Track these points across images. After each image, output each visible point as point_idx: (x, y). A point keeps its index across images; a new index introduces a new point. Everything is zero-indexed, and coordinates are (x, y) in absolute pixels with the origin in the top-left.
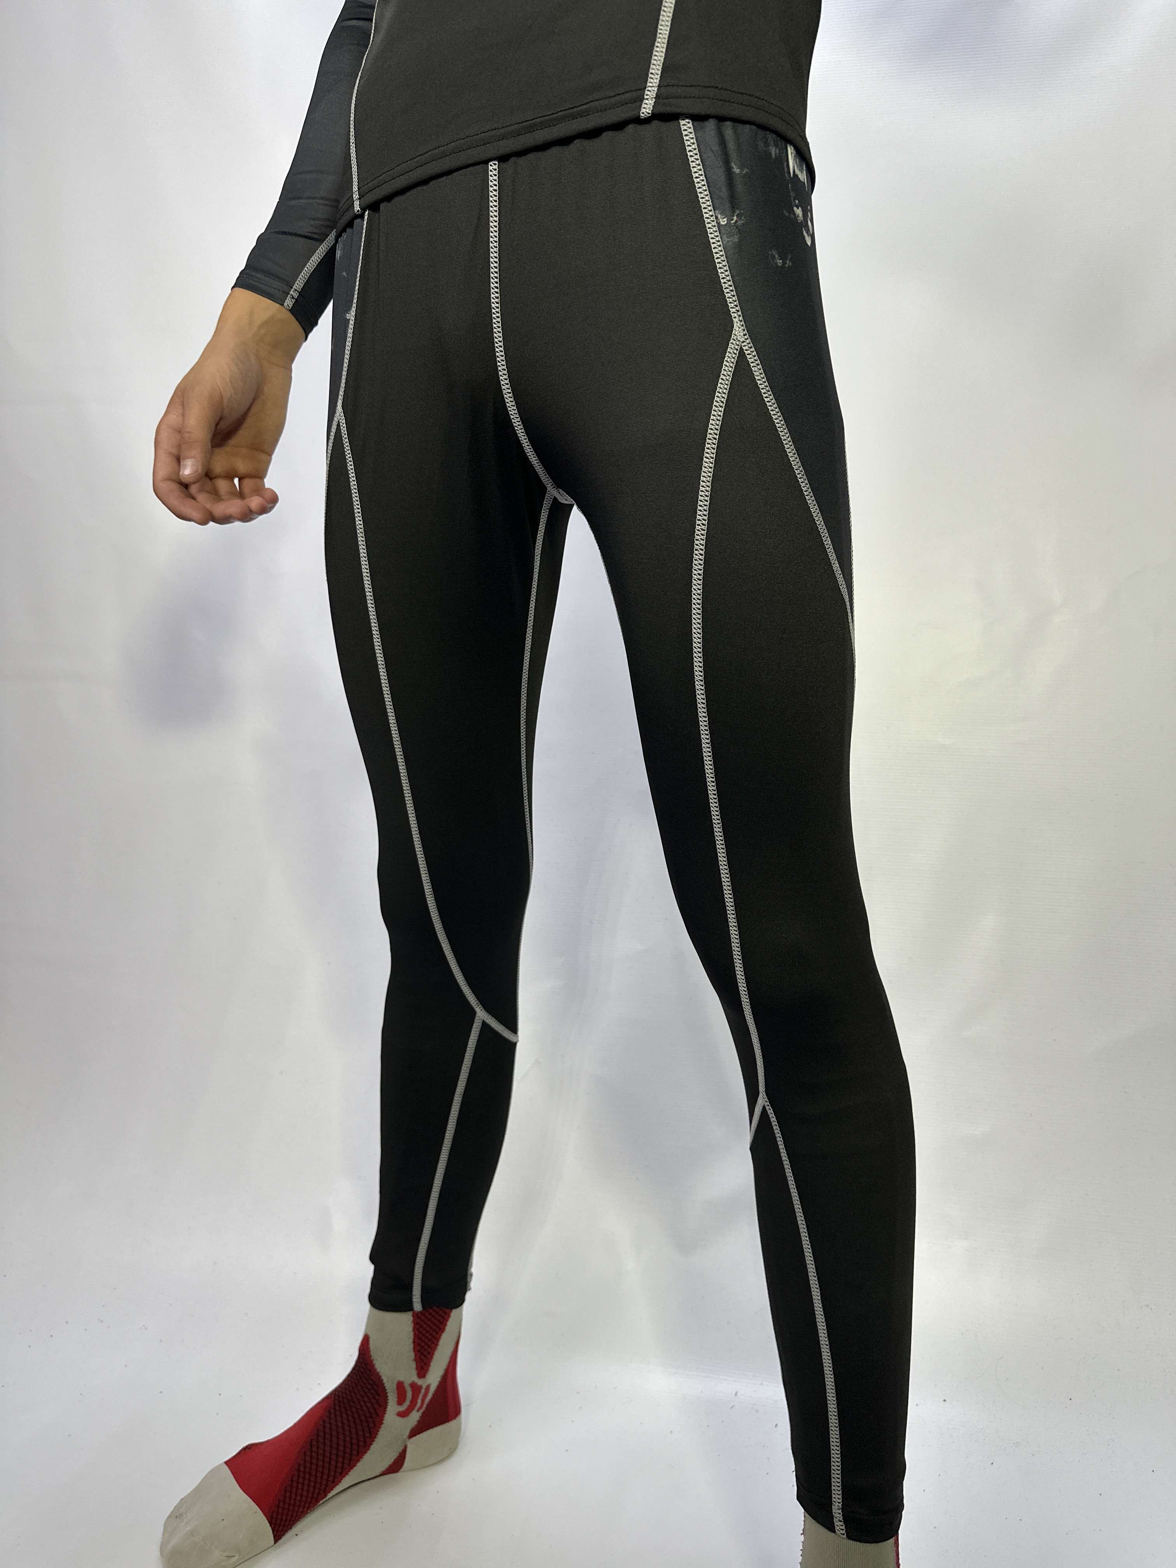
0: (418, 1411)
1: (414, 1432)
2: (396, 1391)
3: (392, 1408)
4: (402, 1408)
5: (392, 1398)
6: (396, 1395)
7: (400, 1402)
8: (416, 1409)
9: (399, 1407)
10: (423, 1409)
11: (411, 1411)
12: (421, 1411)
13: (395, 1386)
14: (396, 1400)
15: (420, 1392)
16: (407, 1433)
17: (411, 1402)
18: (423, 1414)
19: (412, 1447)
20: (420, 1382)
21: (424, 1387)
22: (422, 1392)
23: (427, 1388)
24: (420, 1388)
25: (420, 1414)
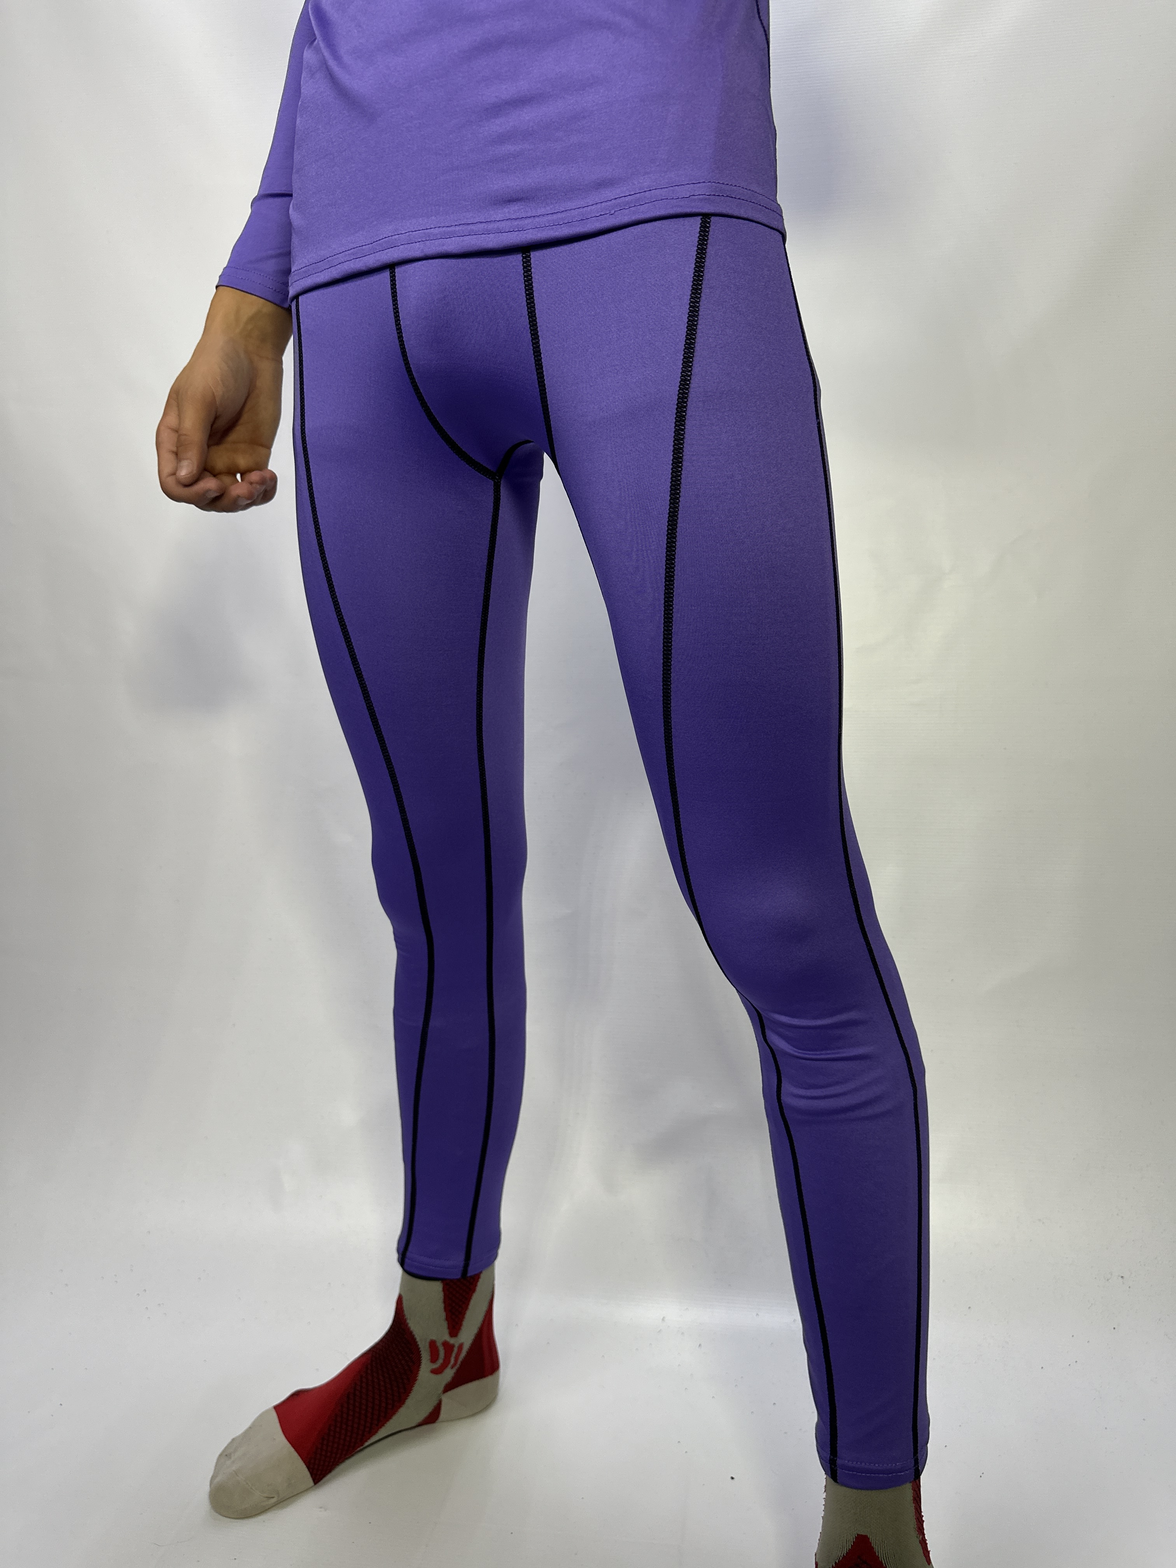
1: (449, 1387)
2: (429, 1350)
4: (435, 1366)
5: (425, 1356)
6: (429, 1354)
7: (434, 1359)
8: (450, 1366)
9: (432, 1364)
11: (444, 1369)
12: (455, 1368)
13: (427, 1344)
14: (429, 1358)
15: (452, 1350)
17: (444, 1360)
18: (458, 1369)
19: (448, 1400)
20: (452, 1341)
21: (457, 1345)
22: (456, 1350)
23: (461, 1347)
24: (453, 1346)
25: (454, 1370)
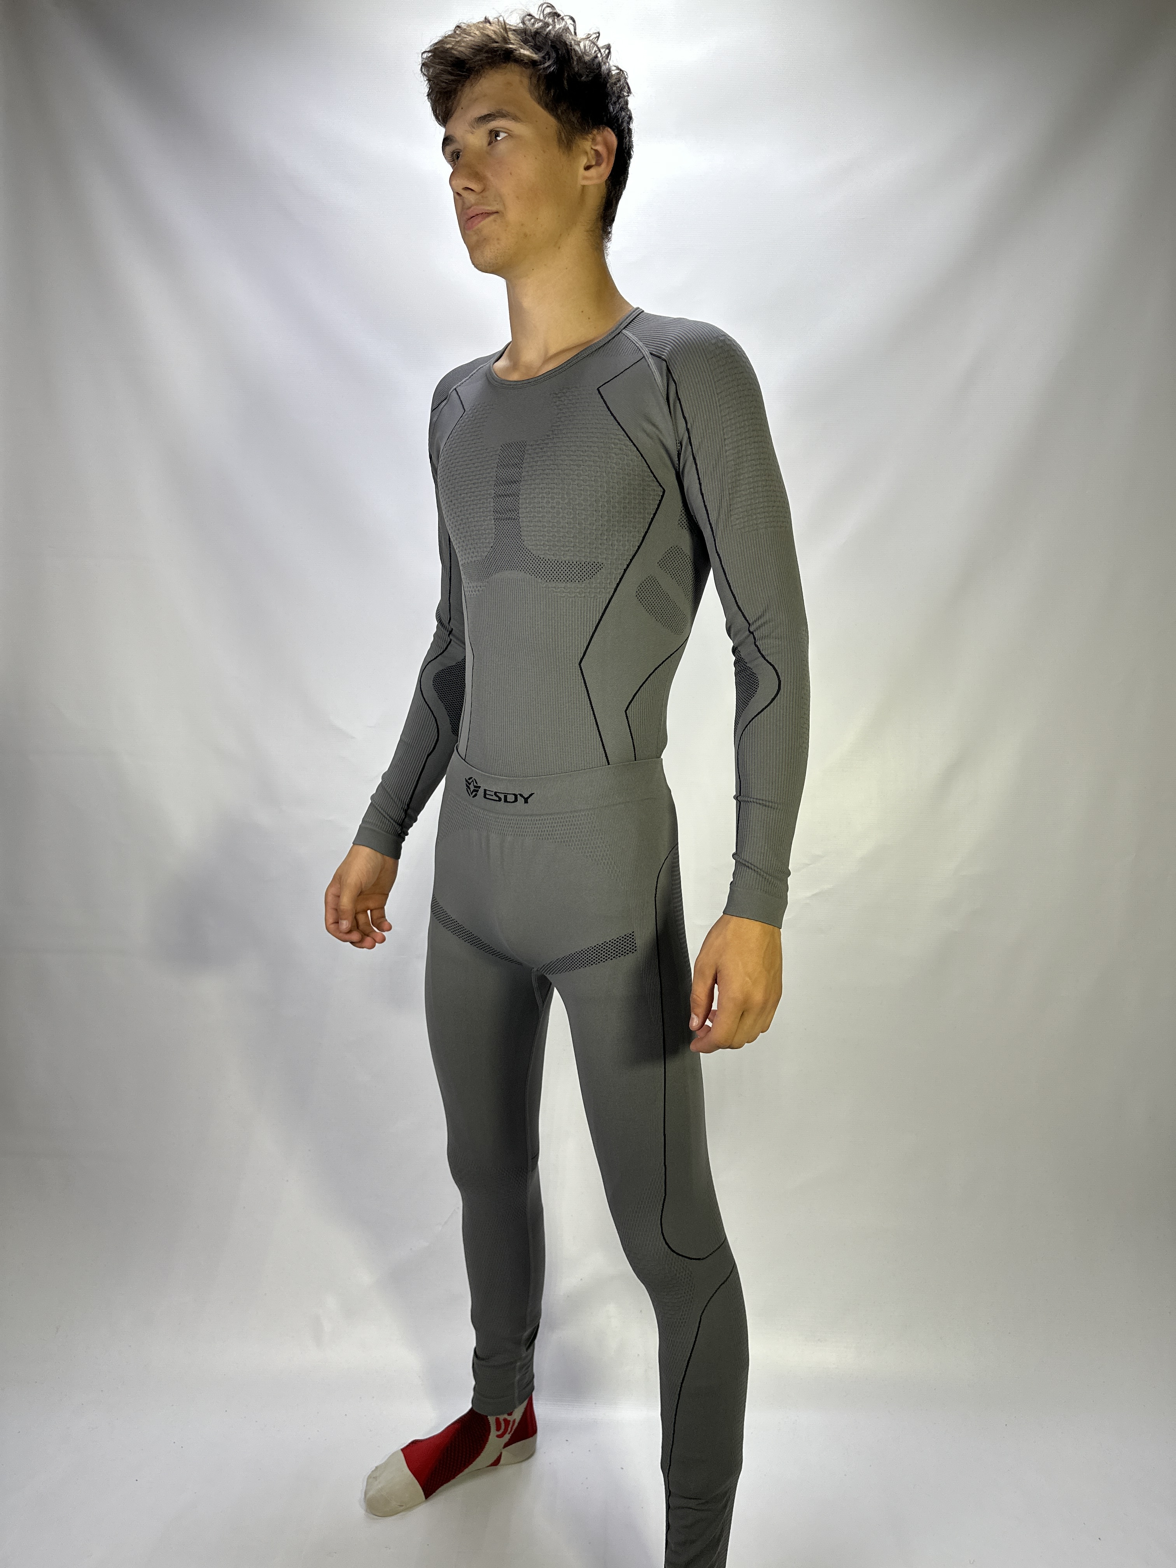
0: (509, 1433)
1: (506, 1445)
2: (495, 1423)
3: (493, 1433)
4: (499, 1433)
5: (493, 1428)
6: (495, 1426)
7: (498, 1429)
8: (508, 1433)
9: (497, 1431)
10: (512, 1432)
11: (505, 1434)
12: (511, 1434)
14: (495, 1428)
15: (509, 1424)
16: (502, 1446)
17: (504, 1429)
18: (512, 1435)
19: (505, 1453)
20: (509, 1418)
21: (512, 1421)
22: (511, 1424)
23: (514, 1421)
24: (509, 1421)
25: (510, 1435)
